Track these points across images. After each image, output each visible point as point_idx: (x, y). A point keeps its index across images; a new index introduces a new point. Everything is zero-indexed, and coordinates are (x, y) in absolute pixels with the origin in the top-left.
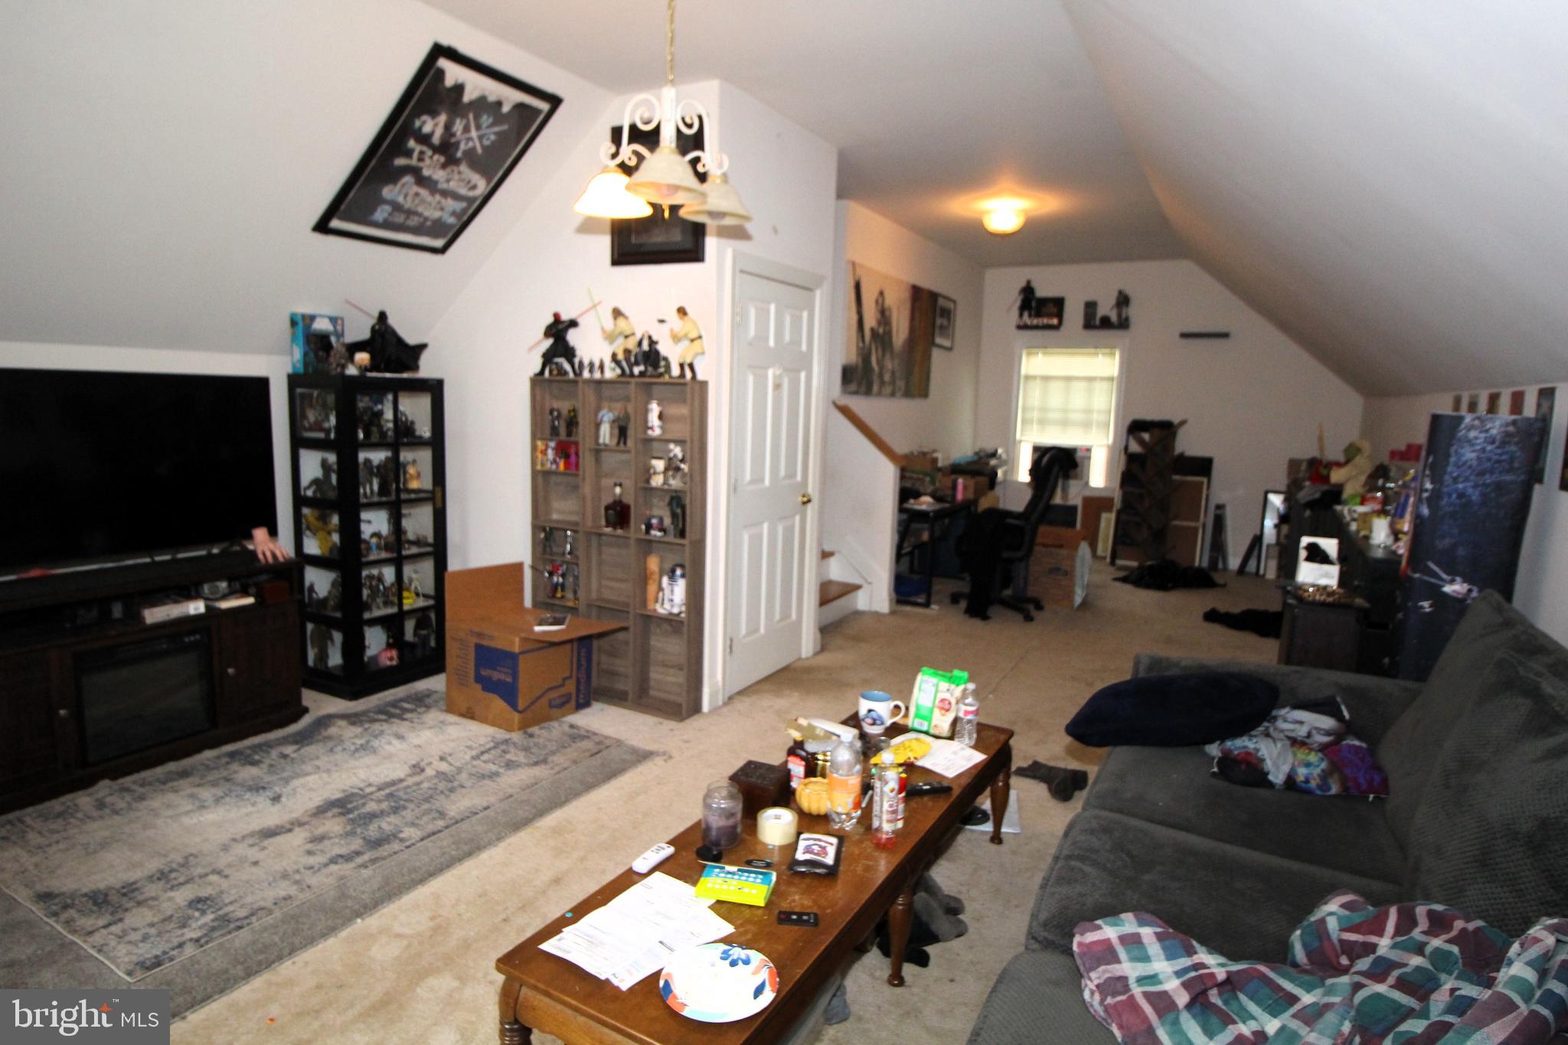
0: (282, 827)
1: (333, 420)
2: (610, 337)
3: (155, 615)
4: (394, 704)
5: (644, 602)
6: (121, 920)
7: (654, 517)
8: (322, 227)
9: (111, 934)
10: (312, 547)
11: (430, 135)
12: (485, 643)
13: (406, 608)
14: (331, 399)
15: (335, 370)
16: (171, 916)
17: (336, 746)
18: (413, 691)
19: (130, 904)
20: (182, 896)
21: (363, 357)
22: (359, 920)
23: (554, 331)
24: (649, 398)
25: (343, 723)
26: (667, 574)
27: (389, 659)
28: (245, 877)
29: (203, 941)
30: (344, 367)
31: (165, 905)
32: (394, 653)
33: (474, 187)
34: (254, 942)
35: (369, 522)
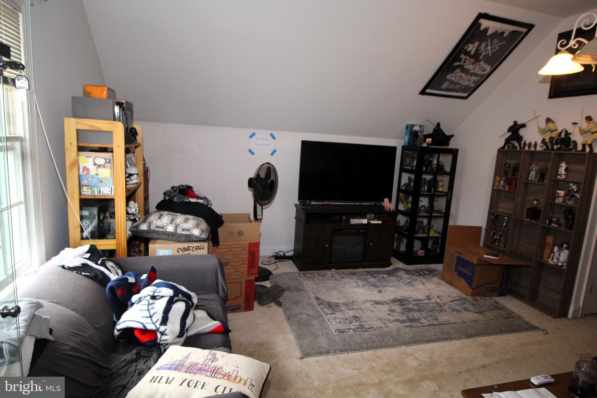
0: (381, 302)
1: (415, 163)
2: (542, 132)
3: (354, 221)
4: (422, 270)
5: (542, 256)
6: (335, 314)
7: (554, 217)
8: (423, 92)
9: (331, 317)
10: (401, 207)
11: (470, 52)
12: (462, 257)
13: (430, 235)
14: (415, 155)
15: (418, 145)
16: (347, 318)
17: (400, 280)
18: (428, 268)
19: (337, 310)
20: (351, 313)
21: (429, 140)
22: (403, 346)
23: (513, 129)
24: (561, 161)
25: (403, 272)
26: (558, 246)
27: (421, 253)
28: (369, 315)
29: (355, 330)
30: (422, 143)
31: (346, 314)
32: (423, 251)
33: (485, 70)
34: (370, 338)
35: (422, 201)
